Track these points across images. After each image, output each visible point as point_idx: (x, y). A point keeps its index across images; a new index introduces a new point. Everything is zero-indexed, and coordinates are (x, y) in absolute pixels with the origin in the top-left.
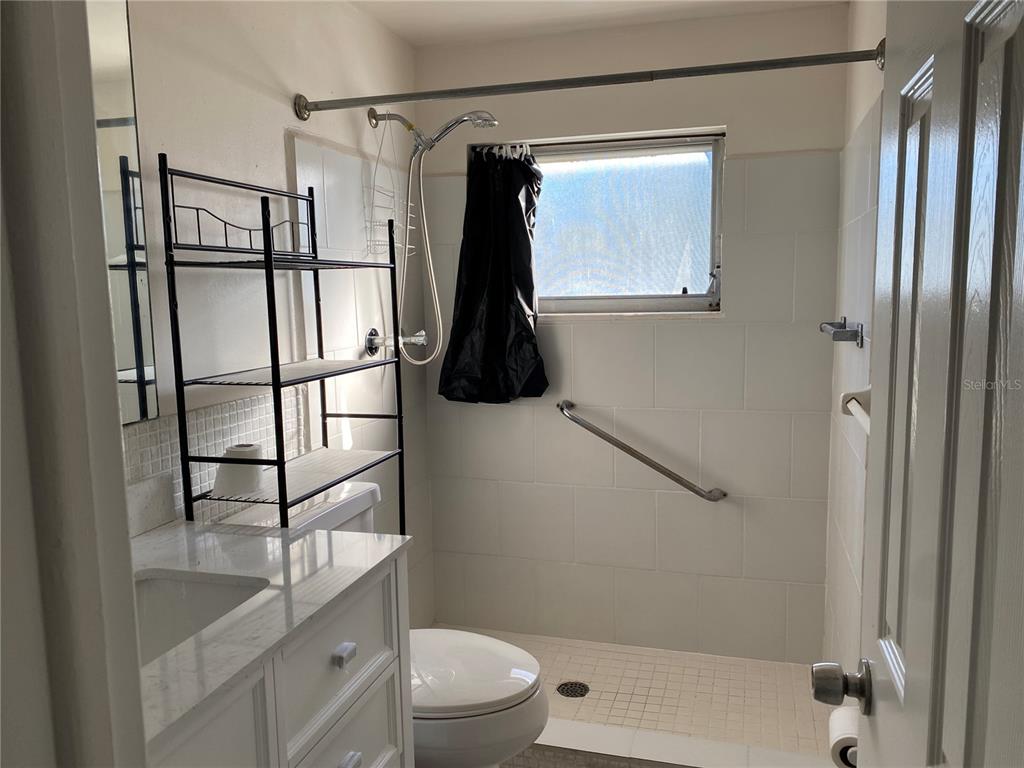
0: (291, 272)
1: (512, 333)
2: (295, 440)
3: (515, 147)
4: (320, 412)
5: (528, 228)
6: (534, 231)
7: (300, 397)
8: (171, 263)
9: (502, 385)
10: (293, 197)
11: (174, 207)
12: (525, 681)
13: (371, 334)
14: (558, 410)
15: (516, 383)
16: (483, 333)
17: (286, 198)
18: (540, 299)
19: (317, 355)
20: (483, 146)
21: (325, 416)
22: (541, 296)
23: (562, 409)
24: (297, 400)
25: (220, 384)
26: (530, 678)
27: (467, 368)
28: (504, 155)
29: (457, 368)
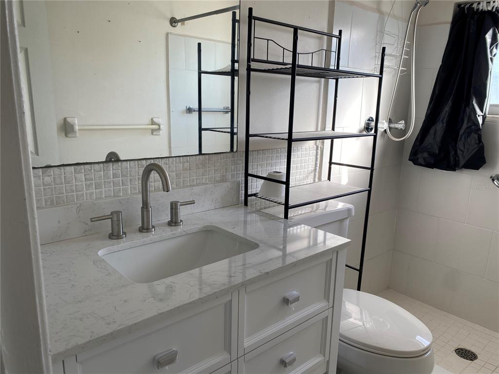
0: (323, 79)
1: (465, 126)
2: (313, 174)
3: (489, 2)
4: (329, 161)
5: (489, 56)
6: (495, 59)
7: (319, 151)
8: (249, 69)
9: (452, 159)
10: (330, 36)
11: (254, 38)
12: (422, 344)
13: (369, 120)
14: (491, 180)
15: (461, 158)
16: (445, 125)
17: (326, 36)
18: (491, 106)
19: (331, 129)
20: (466, 3)
21: (331, 163)
22: (492, 103)
23: (493, 180)
24: (317, 153)
25: (274, 138)
26: (426, 343)
27: (429, 147)
28: (481, 8)
29: (423, 145)
